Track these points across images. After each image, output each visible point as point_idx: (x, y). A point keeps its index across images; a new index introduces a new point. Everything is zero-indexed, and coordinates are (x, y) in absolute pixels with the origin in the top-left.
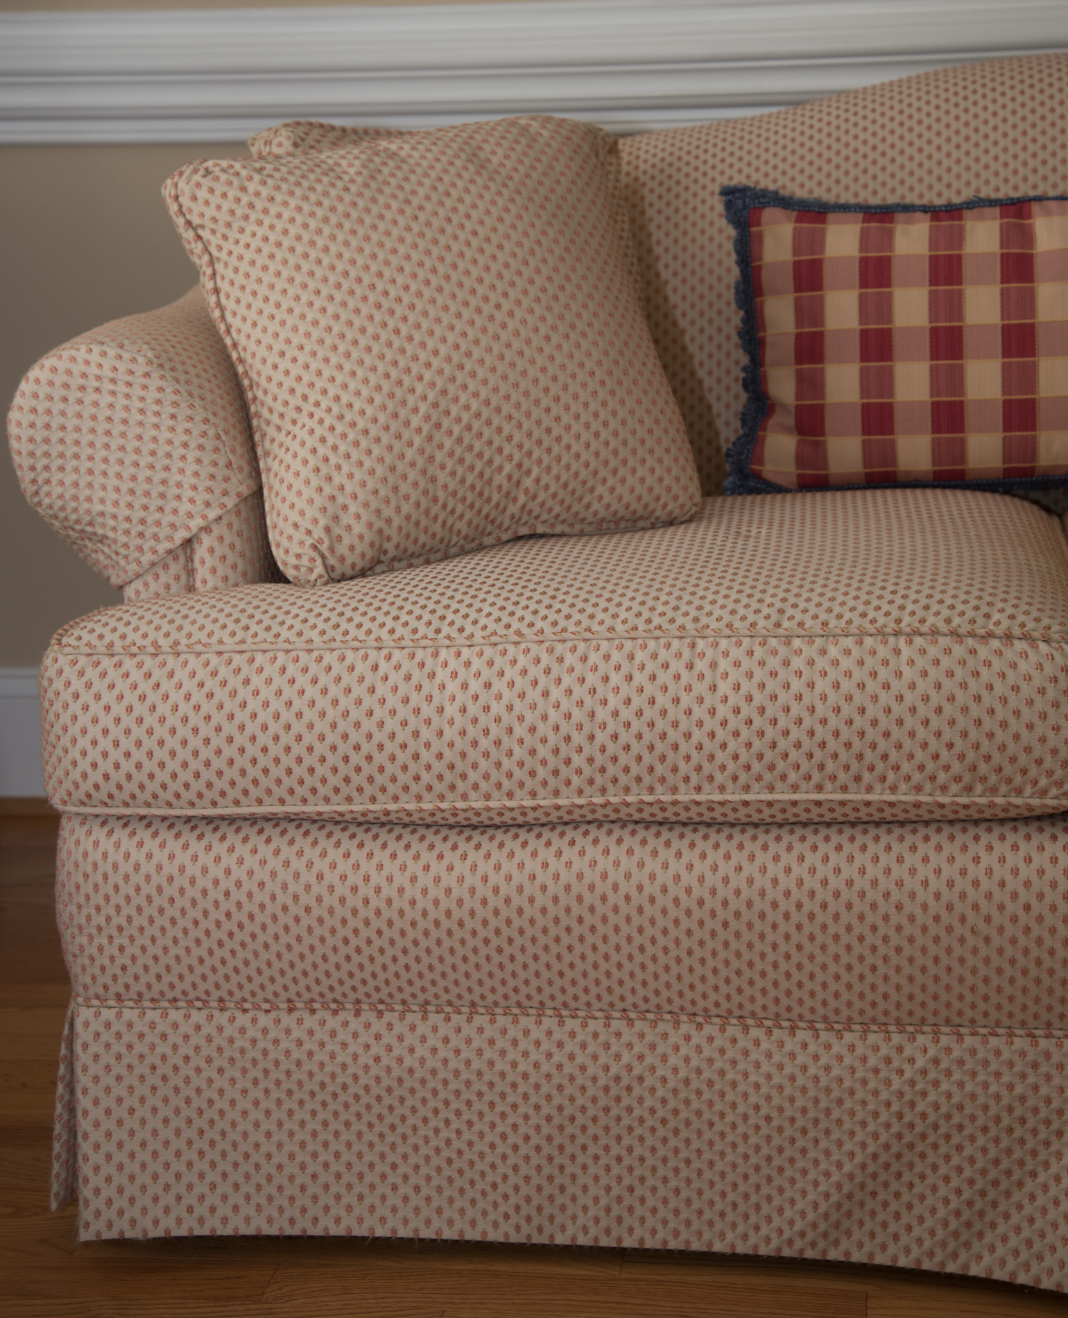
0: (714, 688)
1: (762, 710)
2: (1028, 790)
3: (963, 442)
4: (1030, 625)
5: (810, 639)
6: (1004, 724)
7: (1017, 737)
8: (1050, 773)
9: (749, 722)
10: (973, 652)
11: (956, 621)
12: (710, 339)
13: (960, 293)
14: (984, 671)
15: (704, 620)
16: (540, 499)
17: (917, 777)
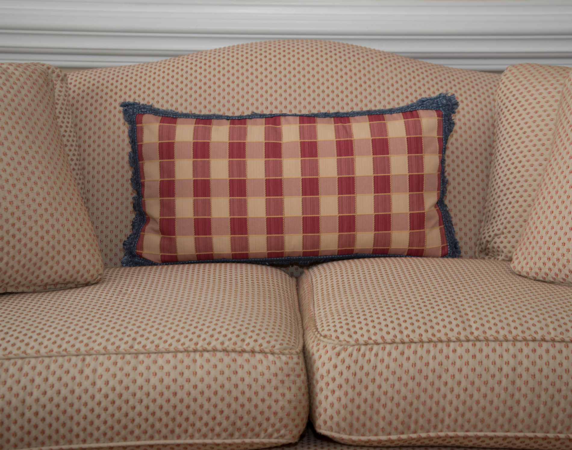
0: (94, 384)
1: (120, 395)
2: (262, 435)
3: (246, 239)
4: (265, 345)
5: (149, 354)
6: (250, 400)
7: (256, 406)
8: (273, 425)
9: (113, 402)
10: (234, 360)
11: (227, 343)
12: (118, 181)
13: (244, 162)
14: (240, 371)
15: (91, 345)
16: (8, 274)
17: (204, 430)
